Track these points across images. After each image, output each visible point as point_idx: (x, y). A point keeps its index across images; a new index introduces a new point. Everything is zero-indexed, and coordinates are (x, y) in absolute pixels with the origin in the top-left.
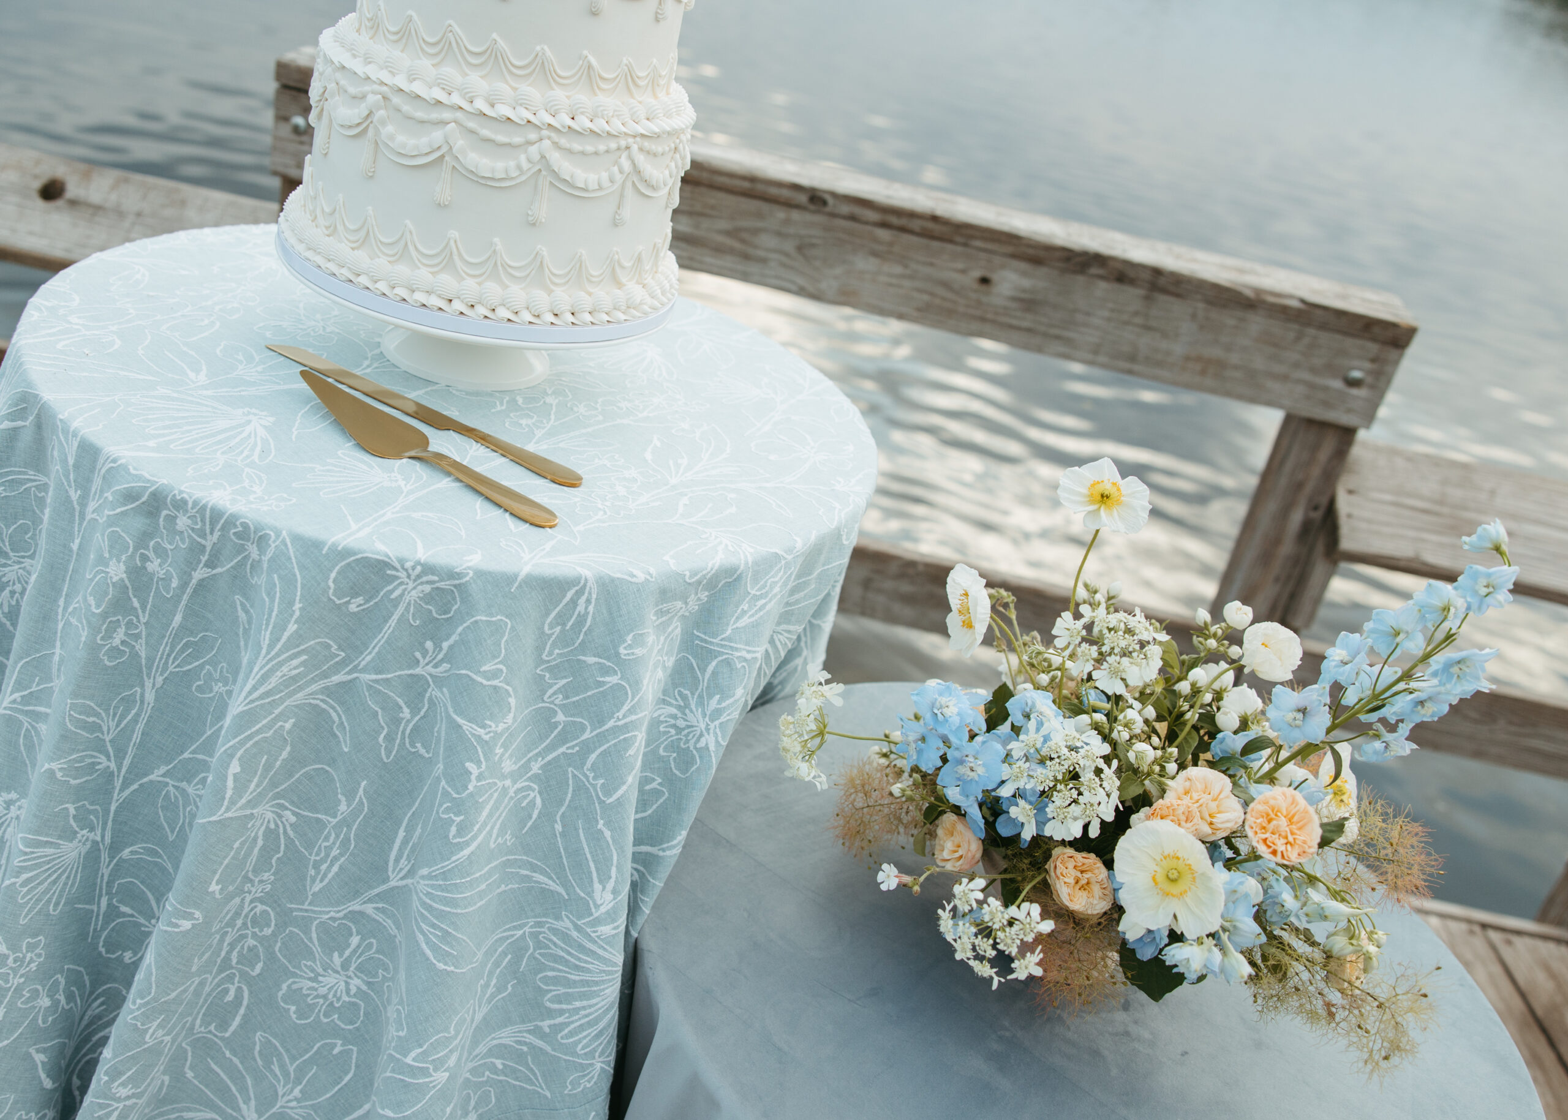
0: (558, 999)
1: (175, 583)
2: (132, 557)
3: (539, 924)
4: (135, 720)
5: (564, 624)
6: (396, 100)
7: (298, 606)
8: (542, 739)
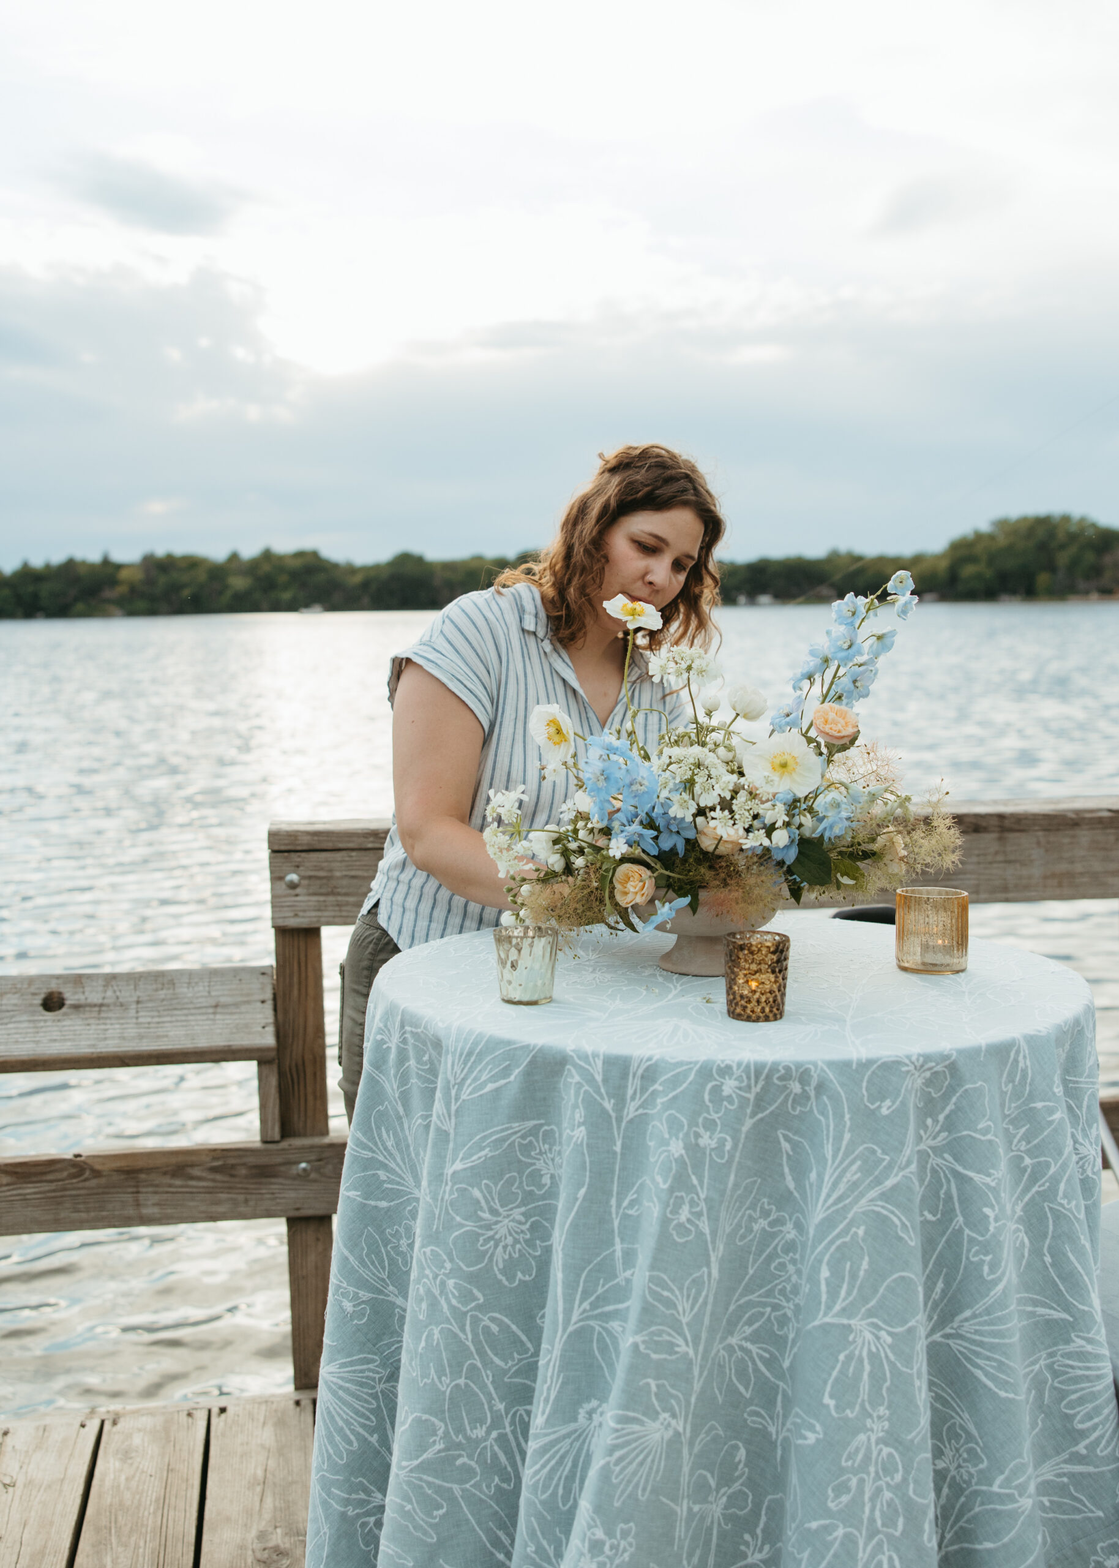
0: (1085, 1418)
2: (687, 1134)
3: (1050, 1354)
5: (1013, 1081)
7: (847, 1117)
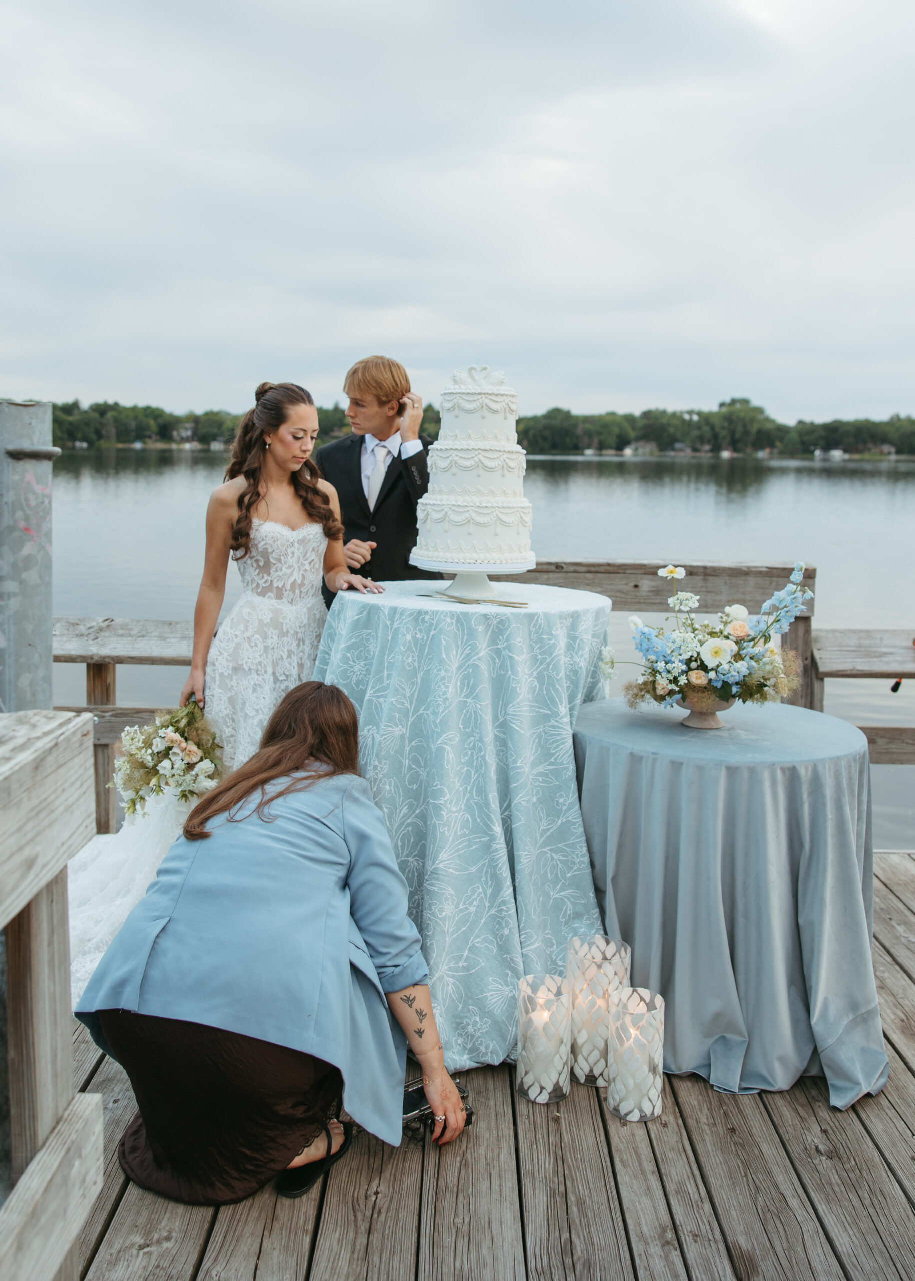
0: (555, 748)
1: (425, 638)
3: (545, 726)
4: (415, 691)
6: (454, 508)
8: (535, 664)
